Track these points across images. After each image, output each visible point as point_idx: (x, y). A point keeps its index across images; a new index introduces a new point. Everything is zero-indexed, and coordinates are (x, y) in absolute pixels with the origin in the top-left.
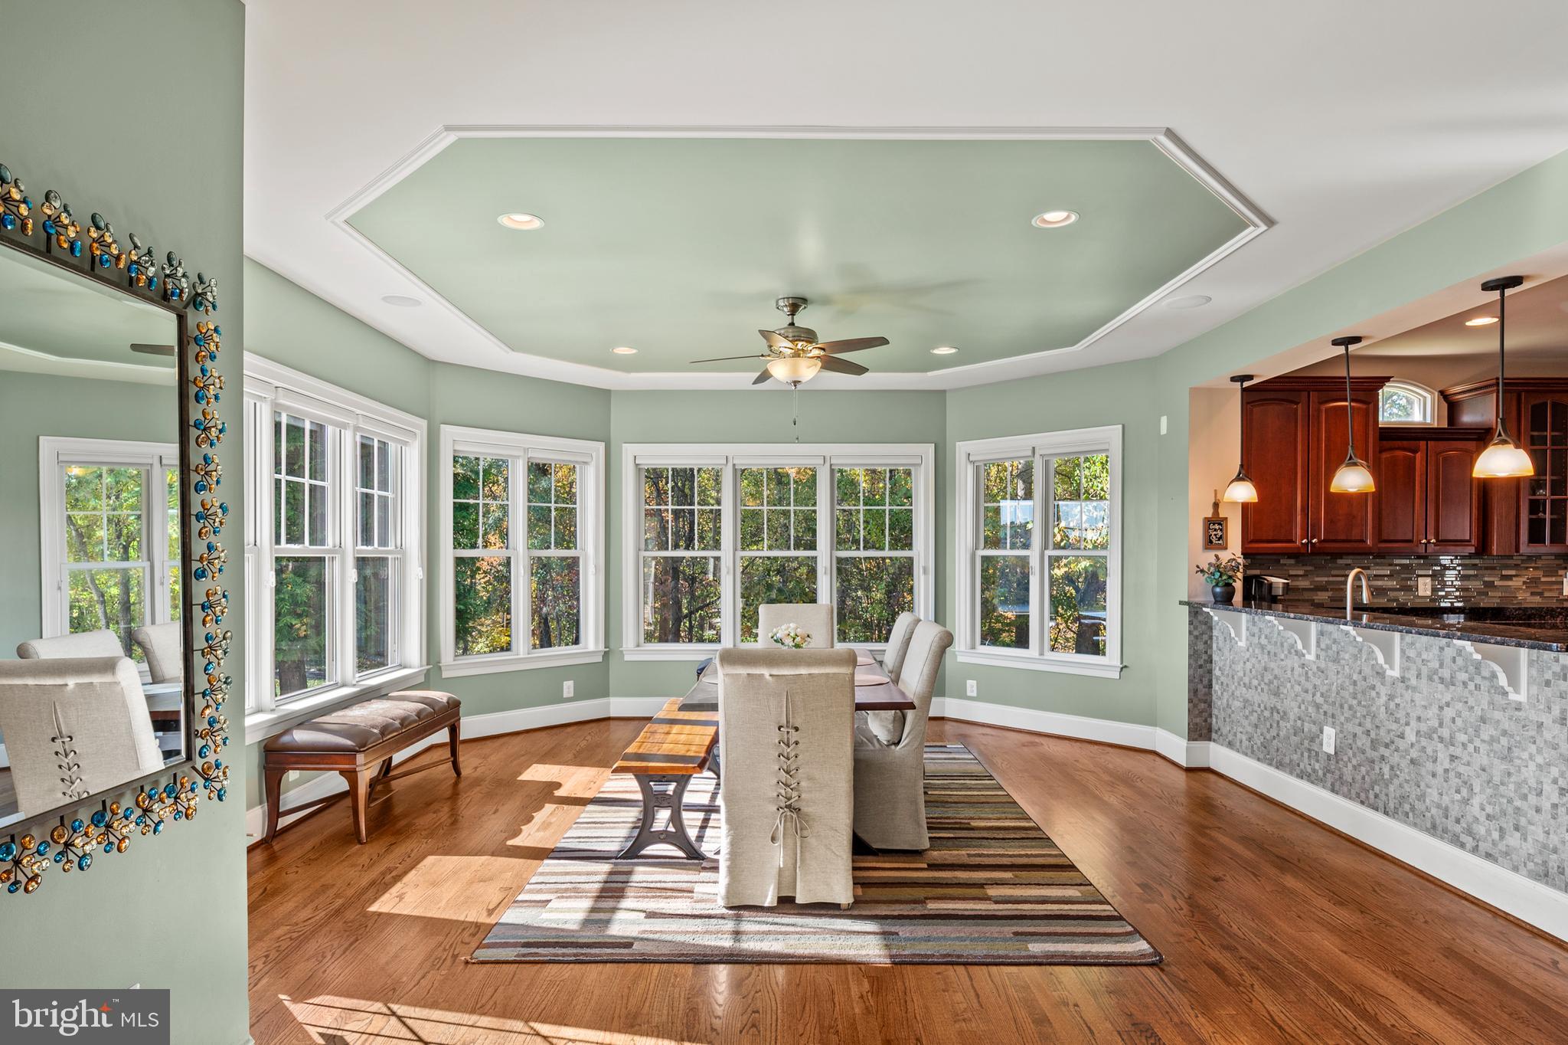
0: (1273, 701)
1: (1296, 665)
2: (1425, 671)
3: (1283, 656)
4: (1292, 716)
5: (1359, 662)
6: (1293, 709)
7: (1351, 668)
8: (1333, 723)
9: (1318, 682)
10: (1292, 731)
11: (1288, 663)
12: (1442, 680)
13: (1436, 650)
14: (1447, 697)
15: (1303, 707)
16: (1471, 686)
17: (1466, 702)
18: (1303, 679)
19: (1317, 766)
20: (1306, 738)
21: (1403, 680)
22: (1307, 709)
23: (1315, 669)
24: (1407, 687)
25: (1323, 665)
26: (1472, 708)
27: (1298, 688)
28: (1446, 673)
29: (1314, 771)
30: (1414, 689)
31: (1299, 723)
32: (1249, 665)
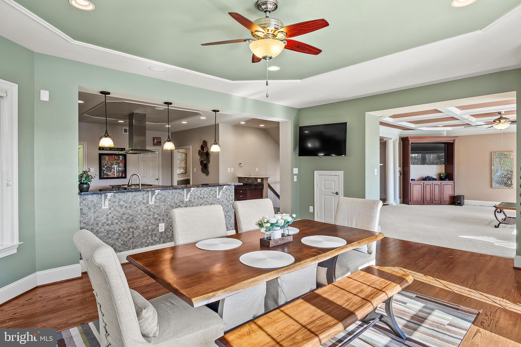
0: (129, 225)
1: (143, 208)
2: (196, 197)
3: (135, 206)
4: (141, 227)
5: (174, 200)
6: (141, 224)
7: (170, 202)
8: (163, 222)
9: (155, 211)
10: (141, 232)
11: (139, 208)
12: (201, 198)
13: (199, 191)
14: (202, 202)
15: (148, 221)
16: (208, 197)
17: (207, 201)
18: (147, 212)
19: (156, 238)
20: (150, 231)
21: (190, 201)
22: (150, 221)
23: (154, 206)
24: (191, 203)
25: (158, 204)
26: (209, 202)
27: (144, 216)
28: (202, 196)
29: (154, 241)
30: (193, 202)
31: (146, 228)
32: (110, 216)
